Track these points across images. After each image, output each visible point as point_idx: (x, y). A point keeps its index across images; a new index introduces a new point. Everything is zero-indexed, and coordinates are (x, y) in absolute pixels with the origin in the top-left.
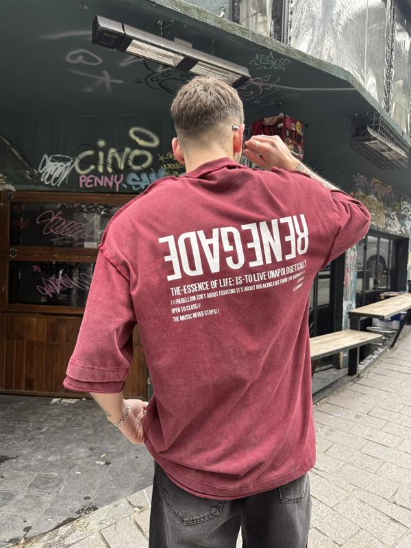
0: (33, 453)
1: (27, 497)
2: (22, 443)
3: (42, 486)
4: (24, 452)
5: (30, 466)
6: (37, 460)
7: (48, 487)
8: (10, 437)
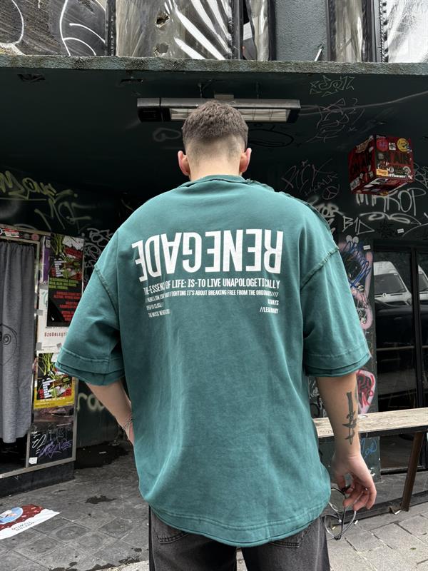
0: (127, 498)
1: (94, 536)
2: (126, 488)
3: (112, 530)
4: (122, 496)
5: (117, 509)
6: (125, 506)
7: (115, 532)
8: (121, 480)
